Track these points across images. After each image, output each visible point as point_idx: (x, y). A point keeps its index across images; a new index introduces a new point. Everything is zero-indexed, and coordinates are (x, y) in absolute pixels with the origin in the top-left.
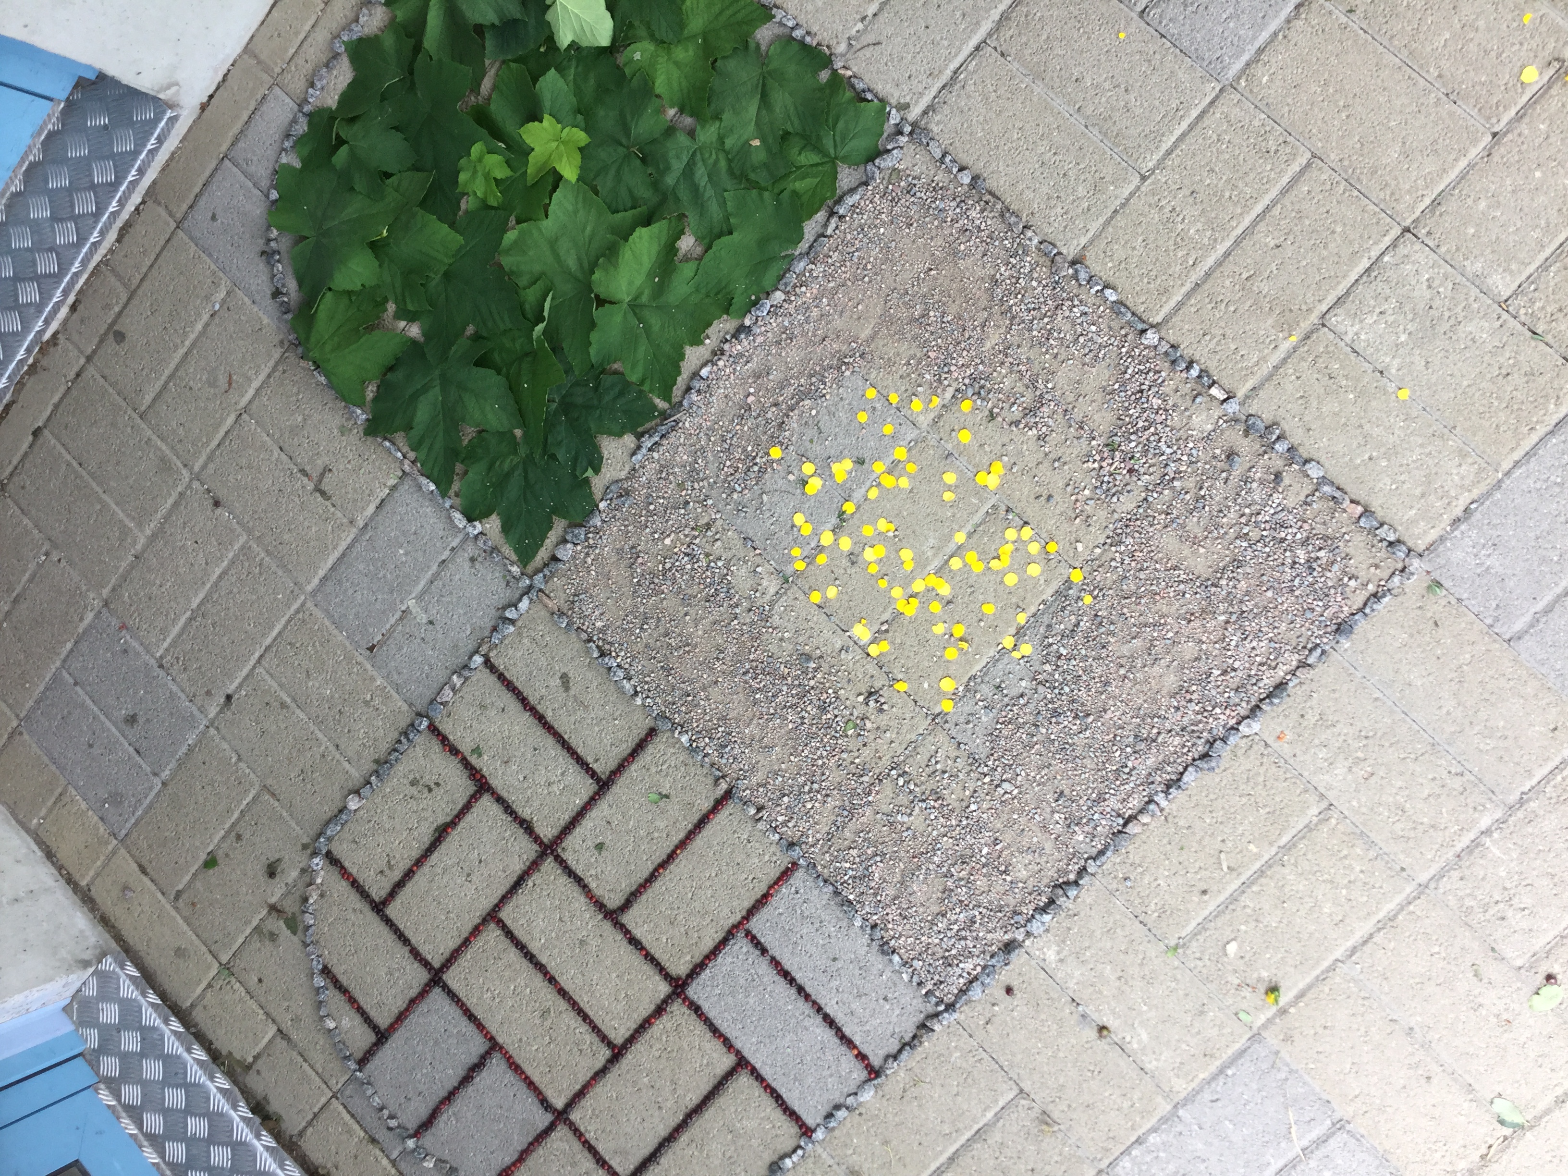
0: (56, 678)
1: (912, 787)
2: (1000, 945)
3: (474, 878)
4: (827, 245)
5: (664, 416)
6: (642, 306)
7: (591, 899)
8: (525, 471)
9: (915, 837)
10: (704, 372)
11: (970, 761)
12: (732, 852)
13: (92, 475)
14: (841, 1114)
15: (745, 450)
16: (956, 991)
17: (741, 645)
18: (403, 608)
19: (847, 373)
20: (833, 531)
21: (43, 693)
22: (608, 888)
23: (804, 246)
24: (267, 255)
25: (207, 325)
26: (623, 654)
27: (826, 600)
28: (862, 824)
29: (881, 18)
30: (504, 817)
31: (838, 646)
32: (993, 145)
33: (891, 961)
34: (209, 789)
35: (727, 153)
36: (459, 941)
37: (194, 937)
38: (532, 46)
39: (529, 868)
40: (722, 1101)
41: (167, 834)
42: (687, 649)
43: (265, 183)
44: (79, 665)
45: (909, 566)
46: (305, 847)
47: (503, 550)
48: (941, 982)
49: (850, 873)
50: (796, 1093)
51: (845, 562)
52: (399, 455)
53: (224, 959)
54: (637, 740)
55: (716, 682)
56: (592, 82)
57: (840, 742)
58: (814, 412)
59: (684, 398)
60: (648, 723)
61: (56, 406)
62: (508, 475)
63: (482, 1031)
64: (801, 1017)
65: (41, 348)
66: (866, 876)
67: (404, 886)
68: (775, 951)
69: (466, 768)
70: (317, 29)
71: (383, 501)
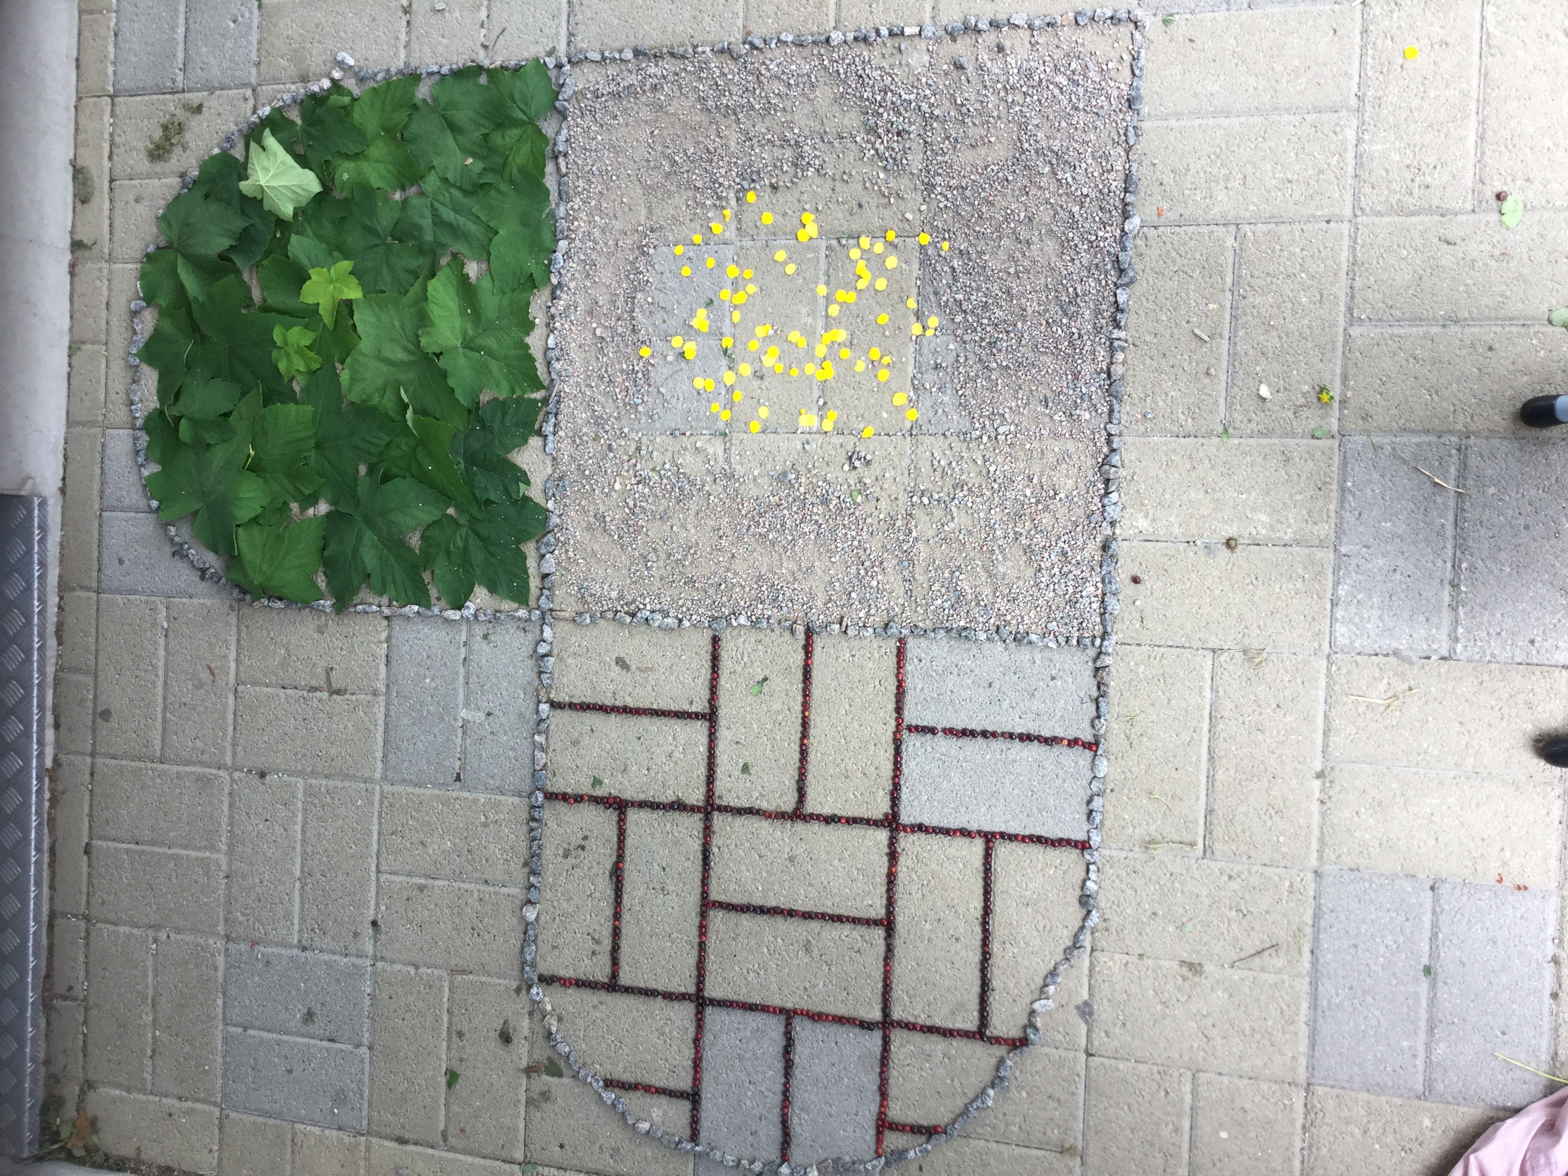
0: (227, 1040)
1: (936, 496)
2: (1100, 552)
3: (670, 888)
4: (570, 180)
5: (545, 401)
6: (473, 339)
7: (770, 816)
8: (476, 533)
9: (970, 533)
10: (551, 342)
11: (962, 438)
12: (848, 675)
13: (152, 843)
14: (1097, 803)
15: (622, 371)
16: (1098, 620)
17: (729, 512)
18: (460, 724)
19: (651, 251)
20: (730, 368)
21: (224, 1063)
22: (777, 796)
23: (554, 196)
24: (179, 553)
25: (167, 645)
26: (648, 600)
27: (765, 421)
28: (924, 561)
29: (494, 15)
30: (655, 816)
31: (799, 446)
32: (630, 21)
33: (1030, 643)
34: (408, 1016)
35: (454, 186)
36: (695, 953)
37: (482, 1161)
38: (269, 238)
39: (705, 837)
40: (999, 886)
41: (400, 1090)
42: (692, 551)
43: (143, 504)
44: (237, 1011)
45: (802, 343)
46: (518, 991)
47: (502, 608)
48: (1081, 623)
49: (946, 605)
50: (1050, 822)
51: (756, 383)
52: (374, 608)
53: (519, 1155)
54: (709, 657)
55: (733, 556)
56: (328, 224)
57: (857, 513)
58: (650, 300)
59: (550, 373)
60: (708, 635)
61: (90, 816)
62: (466, 549)
63: (768, 1011)
64: (1004, 756)
65: (50, 777)
66: (960, 596)
67: (619, 948)
68: (941, 723)
69: (598, 803)
70: (111, 365)
71: (387, 656)
